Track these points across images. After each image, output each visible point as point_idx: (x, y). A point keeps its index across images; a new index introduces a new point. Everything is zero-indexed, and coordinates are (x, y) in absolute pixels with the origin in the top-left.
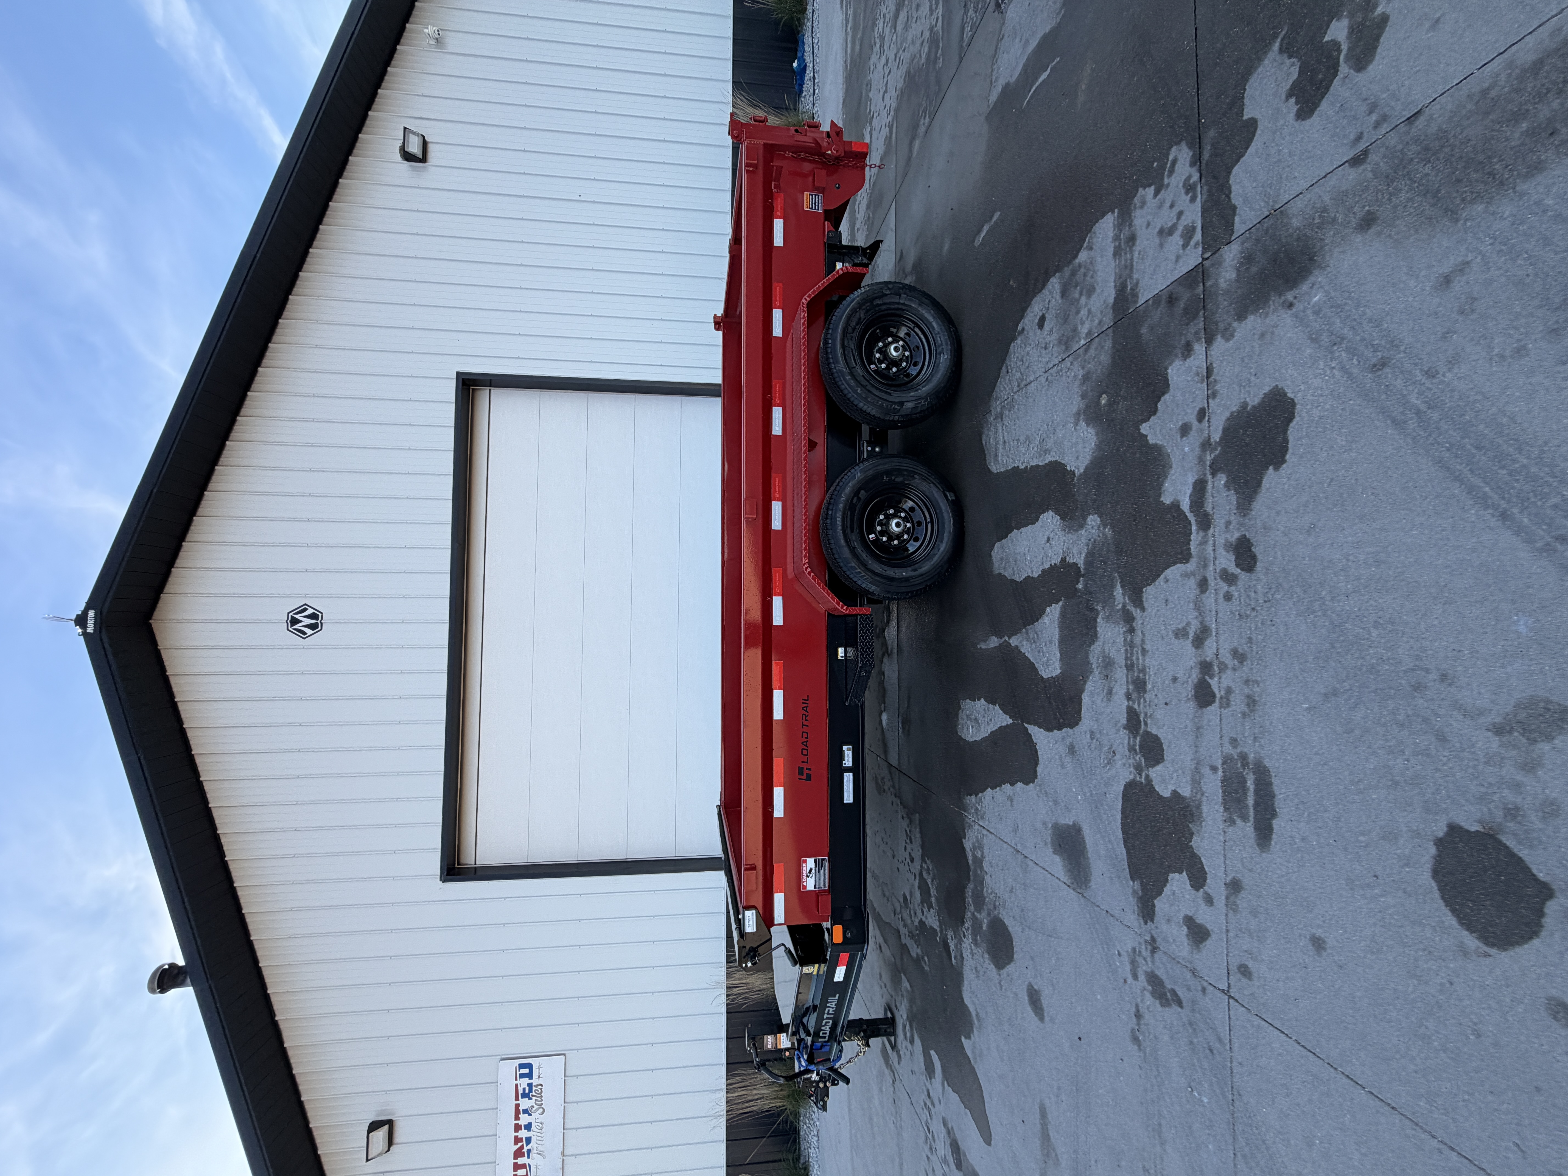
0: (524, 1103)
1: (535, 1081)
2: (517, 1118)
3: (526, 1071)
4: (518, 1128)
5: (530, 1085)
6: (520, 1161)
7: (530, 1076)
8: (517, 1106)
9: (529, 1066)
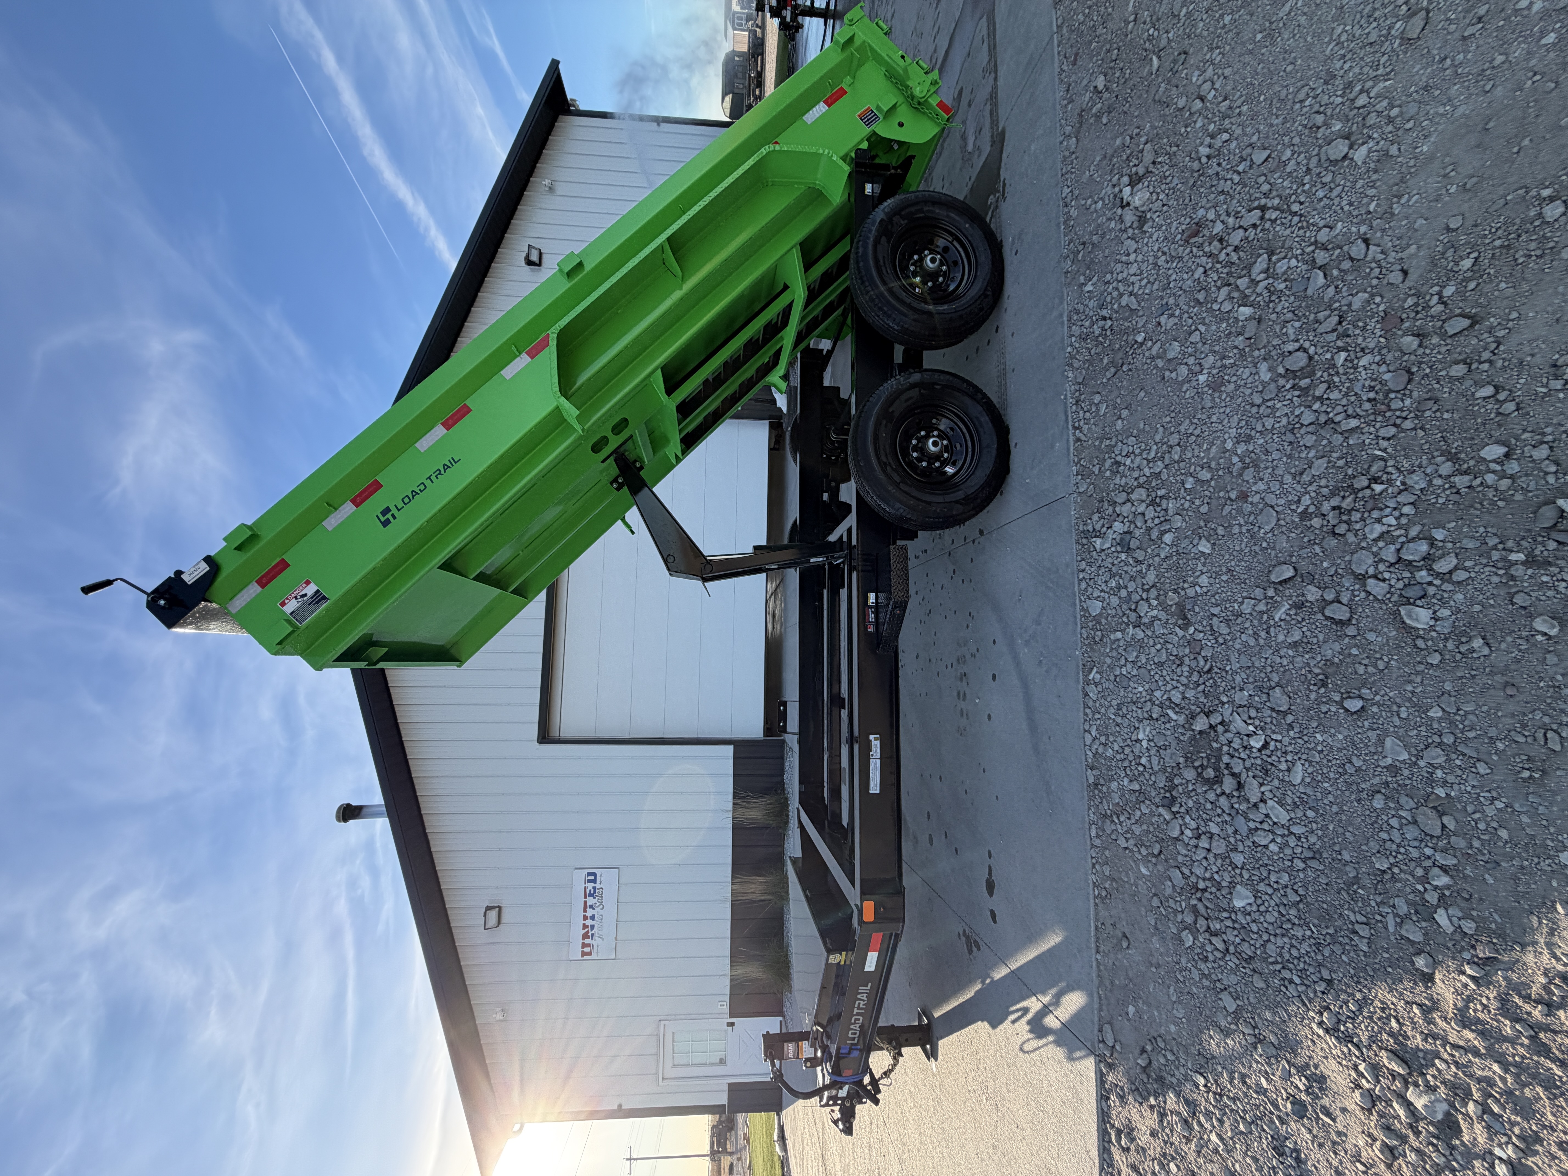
0: (591, 901)
1: (598, 886)
2: (585, 911)
3: (592, 878)
4: (585, 918)
5: (594, 888)
6: (587, 941)
7: (594, 881)
8: (585, 902)
9: (594, 874)
